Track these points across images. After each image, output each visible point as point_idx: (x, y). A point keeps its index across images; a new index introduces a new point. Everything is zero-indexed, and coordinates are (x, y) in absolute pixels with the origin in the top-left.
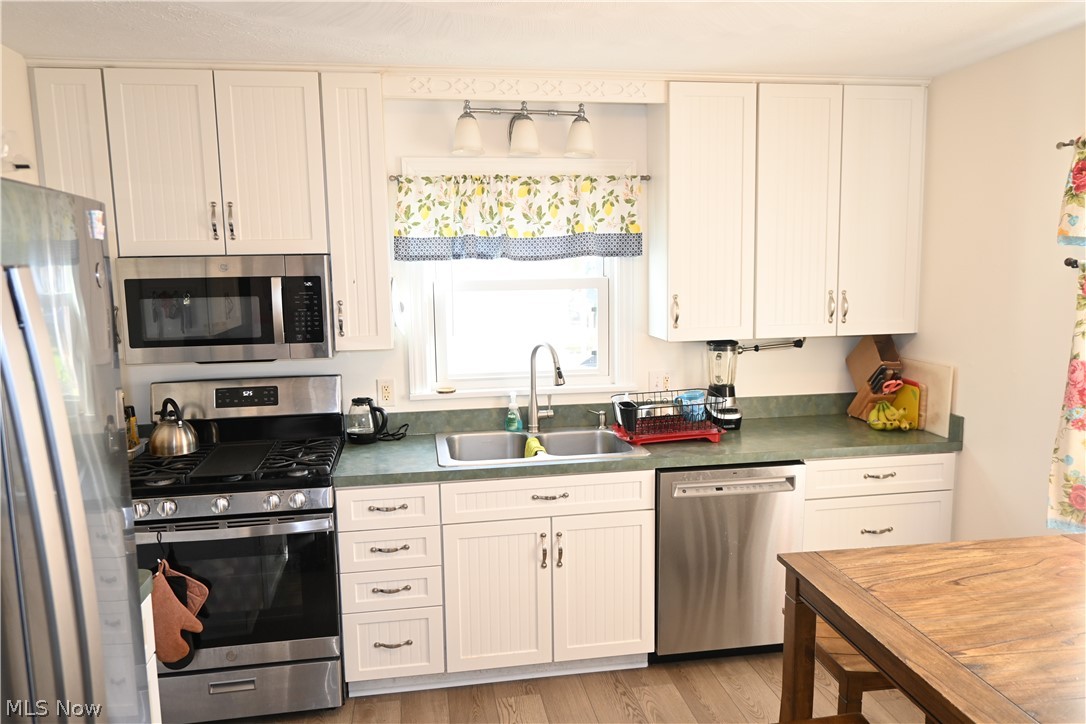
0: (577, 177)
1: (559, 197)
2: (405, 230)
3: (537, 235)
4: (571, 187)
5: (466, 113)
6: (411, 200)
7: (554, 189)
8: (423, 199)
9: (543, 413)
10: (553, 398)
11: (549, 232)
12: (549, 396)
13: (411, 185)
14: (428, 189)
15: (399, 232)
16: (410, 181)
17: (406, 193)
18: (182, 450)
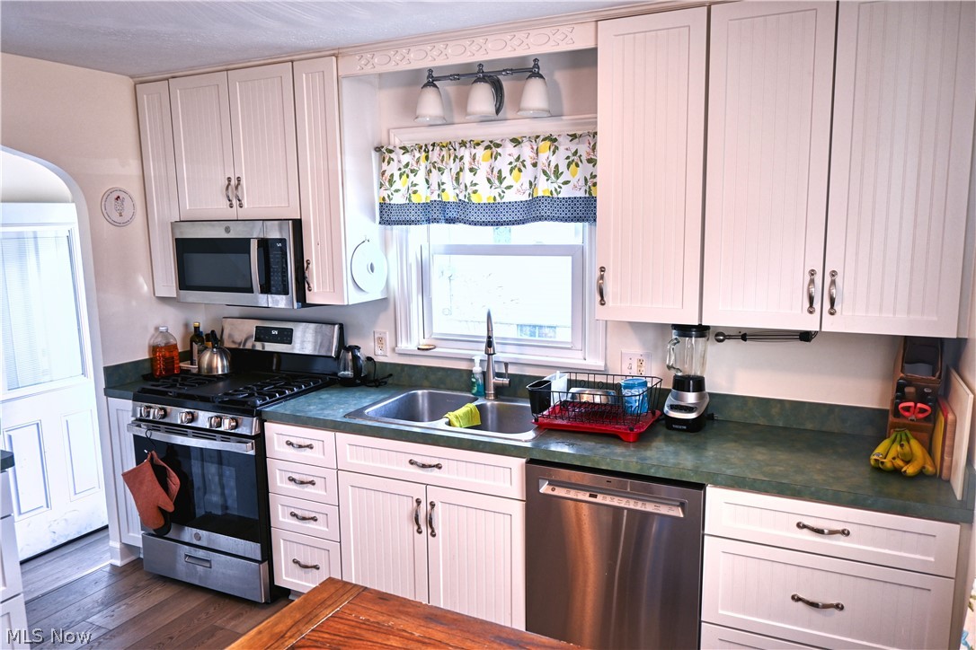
0: (538, 137)
1: (521, 160)
2: (389, 196)
3: (498, 200)
4: (532, 148)
5: (429, 82)
6: (392, 169)
7: (515, 151)
8: (402, 167)
9: (500, 381)
10: (509, 367)
11: (511, 197)
12: (506, 365)
13: (392, 155)
14: (406, 158)
15: (384, 199)
16: (390, 151)
17: (389, 163)
18: (217, 371)
